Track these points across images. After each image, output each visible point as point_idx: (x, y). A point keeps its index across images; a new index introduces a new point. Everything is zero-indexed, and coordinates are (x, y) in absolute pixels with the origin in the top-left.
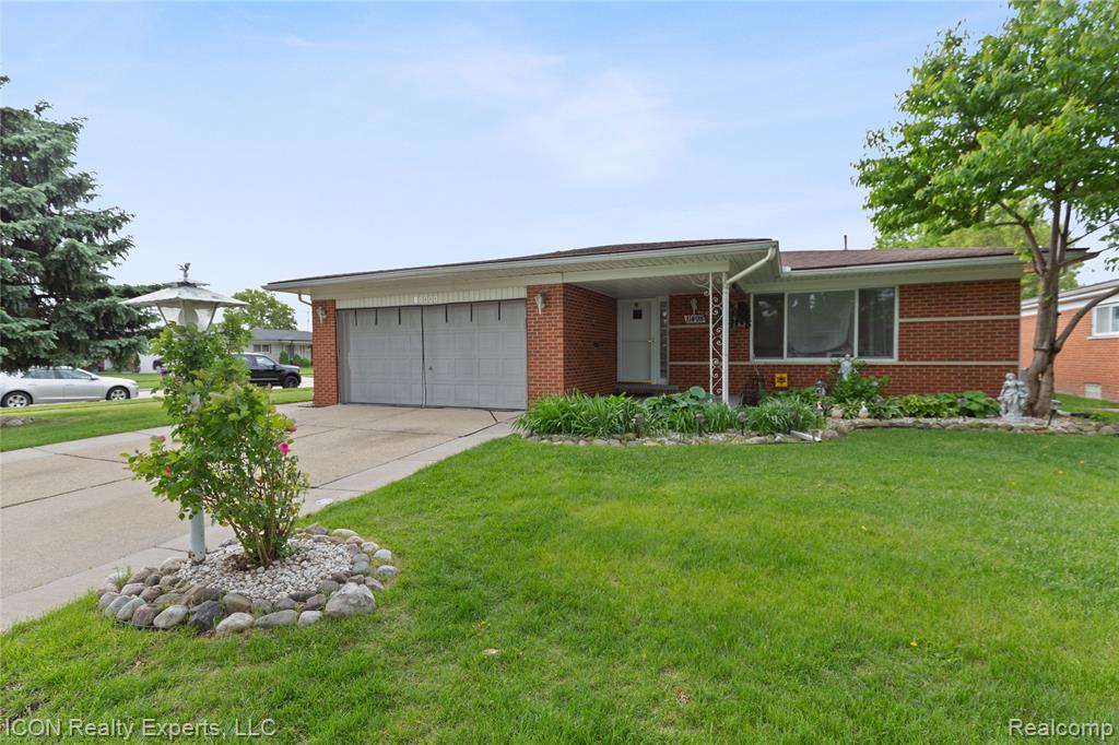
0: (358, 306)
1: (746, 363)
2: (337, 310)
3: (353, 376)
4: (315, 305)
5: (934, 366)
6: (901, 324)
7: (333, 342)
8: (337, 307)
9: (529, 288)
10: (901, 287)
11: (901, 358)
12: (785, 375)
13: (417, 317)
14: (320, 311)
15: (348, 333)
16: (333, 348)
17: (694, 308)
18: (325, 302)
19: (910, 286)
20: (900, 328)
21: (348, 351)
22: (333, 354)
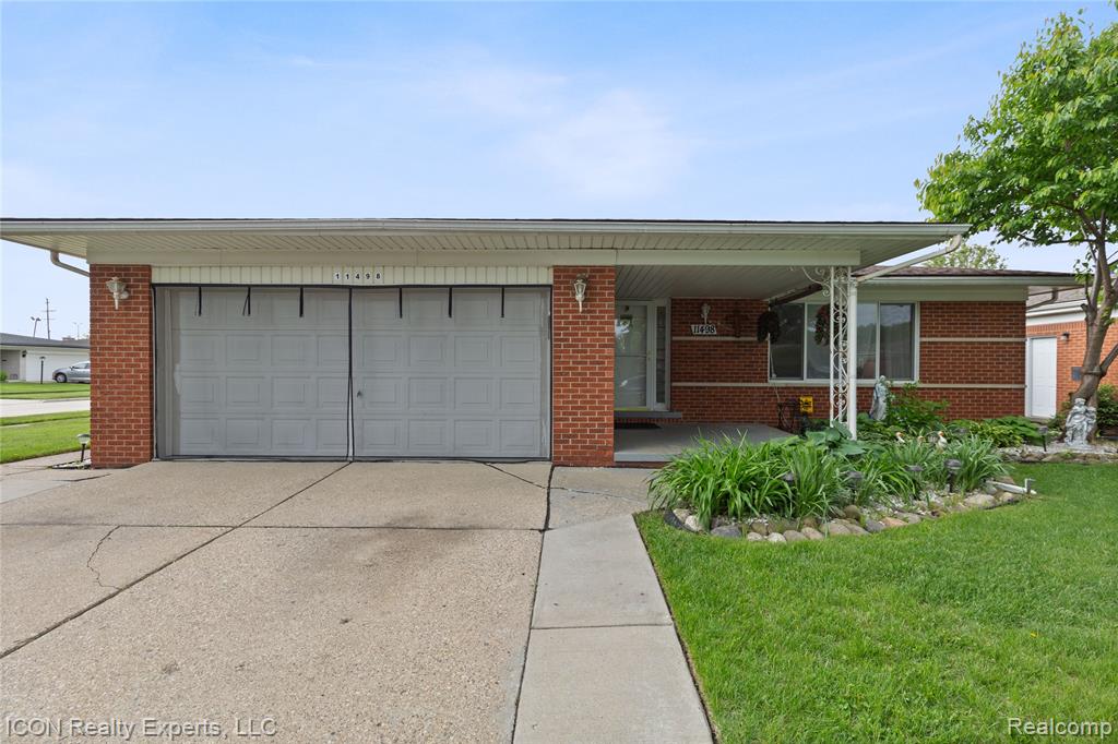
0: (205, 281)
1: (765, 385)
2: (153, 286)
3: (184, 407)
4: (98, 275)
5: (941, 389)
6: (921, 343)
7: (143, 343)
8: (156, 279)
9: (558, 270)
10: (922, 304)
11: (923, 379)
12: (810, 399)
13: (339, 306)
14: (114, 286)
15: (175, 330)
16: (143, 355)
17: (705, 315)
18: (126, 268)
19: (931, 303)
20: (921, 347)
21: (175, 360)
22: (144, 366)
